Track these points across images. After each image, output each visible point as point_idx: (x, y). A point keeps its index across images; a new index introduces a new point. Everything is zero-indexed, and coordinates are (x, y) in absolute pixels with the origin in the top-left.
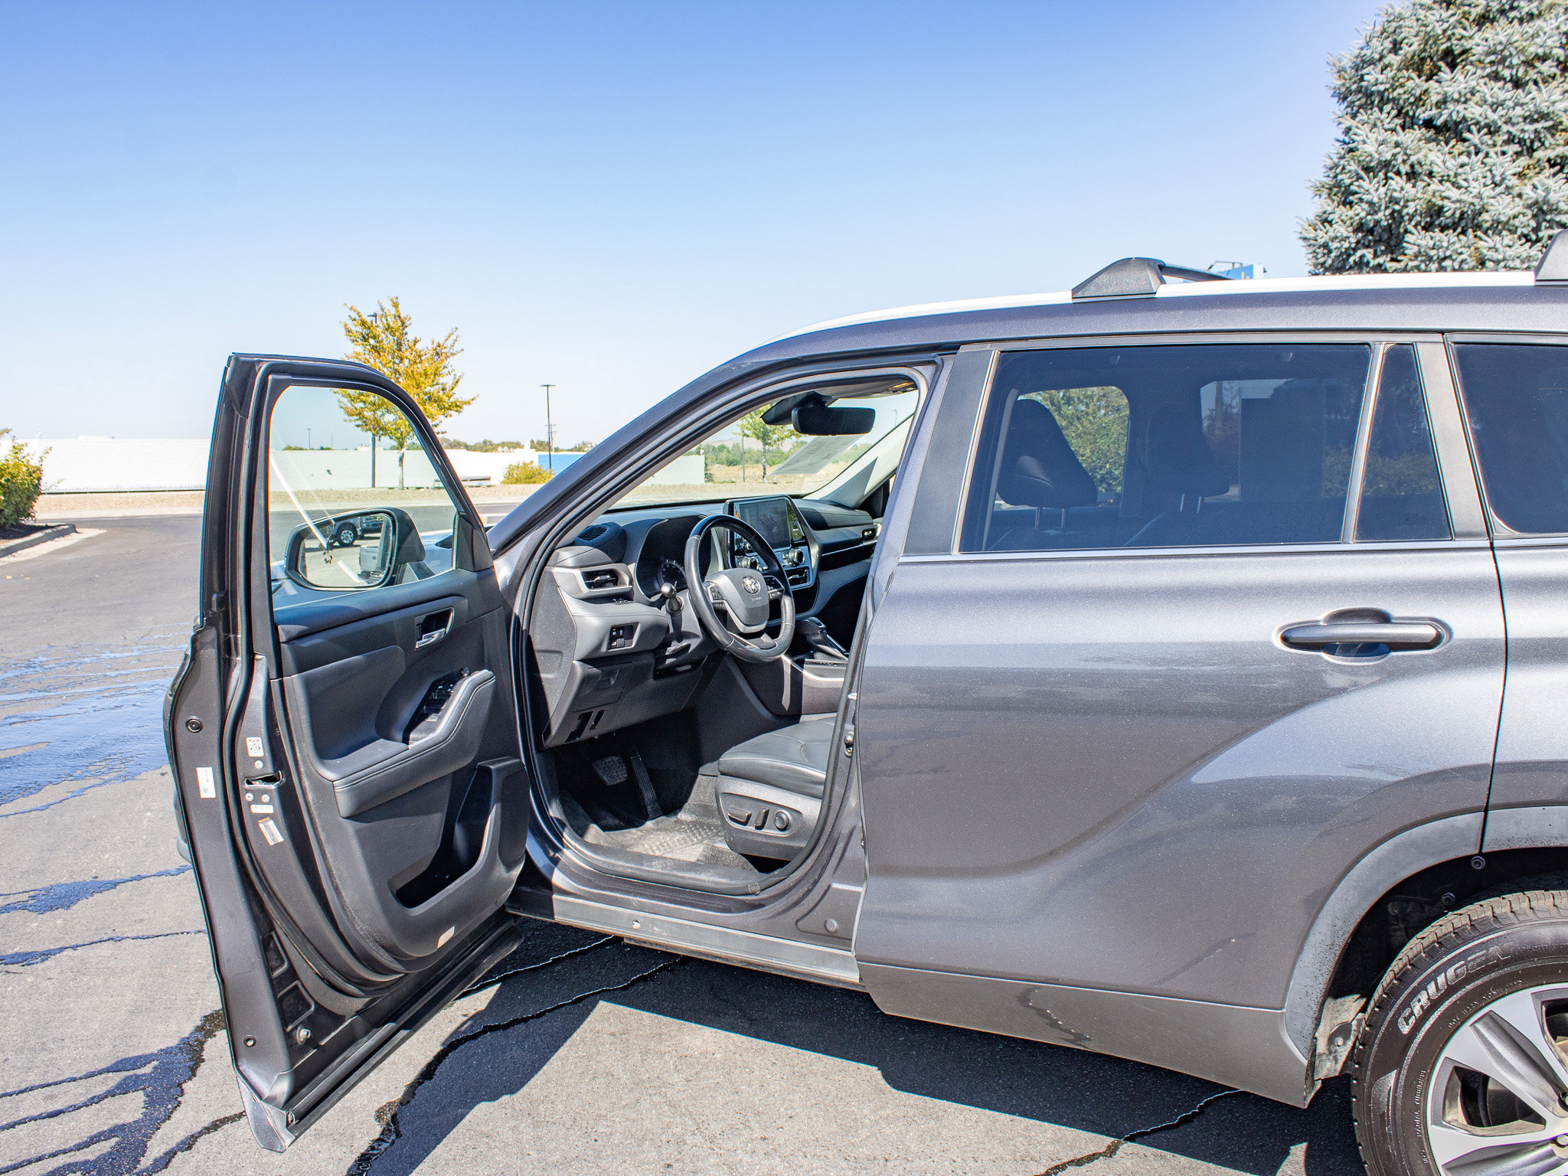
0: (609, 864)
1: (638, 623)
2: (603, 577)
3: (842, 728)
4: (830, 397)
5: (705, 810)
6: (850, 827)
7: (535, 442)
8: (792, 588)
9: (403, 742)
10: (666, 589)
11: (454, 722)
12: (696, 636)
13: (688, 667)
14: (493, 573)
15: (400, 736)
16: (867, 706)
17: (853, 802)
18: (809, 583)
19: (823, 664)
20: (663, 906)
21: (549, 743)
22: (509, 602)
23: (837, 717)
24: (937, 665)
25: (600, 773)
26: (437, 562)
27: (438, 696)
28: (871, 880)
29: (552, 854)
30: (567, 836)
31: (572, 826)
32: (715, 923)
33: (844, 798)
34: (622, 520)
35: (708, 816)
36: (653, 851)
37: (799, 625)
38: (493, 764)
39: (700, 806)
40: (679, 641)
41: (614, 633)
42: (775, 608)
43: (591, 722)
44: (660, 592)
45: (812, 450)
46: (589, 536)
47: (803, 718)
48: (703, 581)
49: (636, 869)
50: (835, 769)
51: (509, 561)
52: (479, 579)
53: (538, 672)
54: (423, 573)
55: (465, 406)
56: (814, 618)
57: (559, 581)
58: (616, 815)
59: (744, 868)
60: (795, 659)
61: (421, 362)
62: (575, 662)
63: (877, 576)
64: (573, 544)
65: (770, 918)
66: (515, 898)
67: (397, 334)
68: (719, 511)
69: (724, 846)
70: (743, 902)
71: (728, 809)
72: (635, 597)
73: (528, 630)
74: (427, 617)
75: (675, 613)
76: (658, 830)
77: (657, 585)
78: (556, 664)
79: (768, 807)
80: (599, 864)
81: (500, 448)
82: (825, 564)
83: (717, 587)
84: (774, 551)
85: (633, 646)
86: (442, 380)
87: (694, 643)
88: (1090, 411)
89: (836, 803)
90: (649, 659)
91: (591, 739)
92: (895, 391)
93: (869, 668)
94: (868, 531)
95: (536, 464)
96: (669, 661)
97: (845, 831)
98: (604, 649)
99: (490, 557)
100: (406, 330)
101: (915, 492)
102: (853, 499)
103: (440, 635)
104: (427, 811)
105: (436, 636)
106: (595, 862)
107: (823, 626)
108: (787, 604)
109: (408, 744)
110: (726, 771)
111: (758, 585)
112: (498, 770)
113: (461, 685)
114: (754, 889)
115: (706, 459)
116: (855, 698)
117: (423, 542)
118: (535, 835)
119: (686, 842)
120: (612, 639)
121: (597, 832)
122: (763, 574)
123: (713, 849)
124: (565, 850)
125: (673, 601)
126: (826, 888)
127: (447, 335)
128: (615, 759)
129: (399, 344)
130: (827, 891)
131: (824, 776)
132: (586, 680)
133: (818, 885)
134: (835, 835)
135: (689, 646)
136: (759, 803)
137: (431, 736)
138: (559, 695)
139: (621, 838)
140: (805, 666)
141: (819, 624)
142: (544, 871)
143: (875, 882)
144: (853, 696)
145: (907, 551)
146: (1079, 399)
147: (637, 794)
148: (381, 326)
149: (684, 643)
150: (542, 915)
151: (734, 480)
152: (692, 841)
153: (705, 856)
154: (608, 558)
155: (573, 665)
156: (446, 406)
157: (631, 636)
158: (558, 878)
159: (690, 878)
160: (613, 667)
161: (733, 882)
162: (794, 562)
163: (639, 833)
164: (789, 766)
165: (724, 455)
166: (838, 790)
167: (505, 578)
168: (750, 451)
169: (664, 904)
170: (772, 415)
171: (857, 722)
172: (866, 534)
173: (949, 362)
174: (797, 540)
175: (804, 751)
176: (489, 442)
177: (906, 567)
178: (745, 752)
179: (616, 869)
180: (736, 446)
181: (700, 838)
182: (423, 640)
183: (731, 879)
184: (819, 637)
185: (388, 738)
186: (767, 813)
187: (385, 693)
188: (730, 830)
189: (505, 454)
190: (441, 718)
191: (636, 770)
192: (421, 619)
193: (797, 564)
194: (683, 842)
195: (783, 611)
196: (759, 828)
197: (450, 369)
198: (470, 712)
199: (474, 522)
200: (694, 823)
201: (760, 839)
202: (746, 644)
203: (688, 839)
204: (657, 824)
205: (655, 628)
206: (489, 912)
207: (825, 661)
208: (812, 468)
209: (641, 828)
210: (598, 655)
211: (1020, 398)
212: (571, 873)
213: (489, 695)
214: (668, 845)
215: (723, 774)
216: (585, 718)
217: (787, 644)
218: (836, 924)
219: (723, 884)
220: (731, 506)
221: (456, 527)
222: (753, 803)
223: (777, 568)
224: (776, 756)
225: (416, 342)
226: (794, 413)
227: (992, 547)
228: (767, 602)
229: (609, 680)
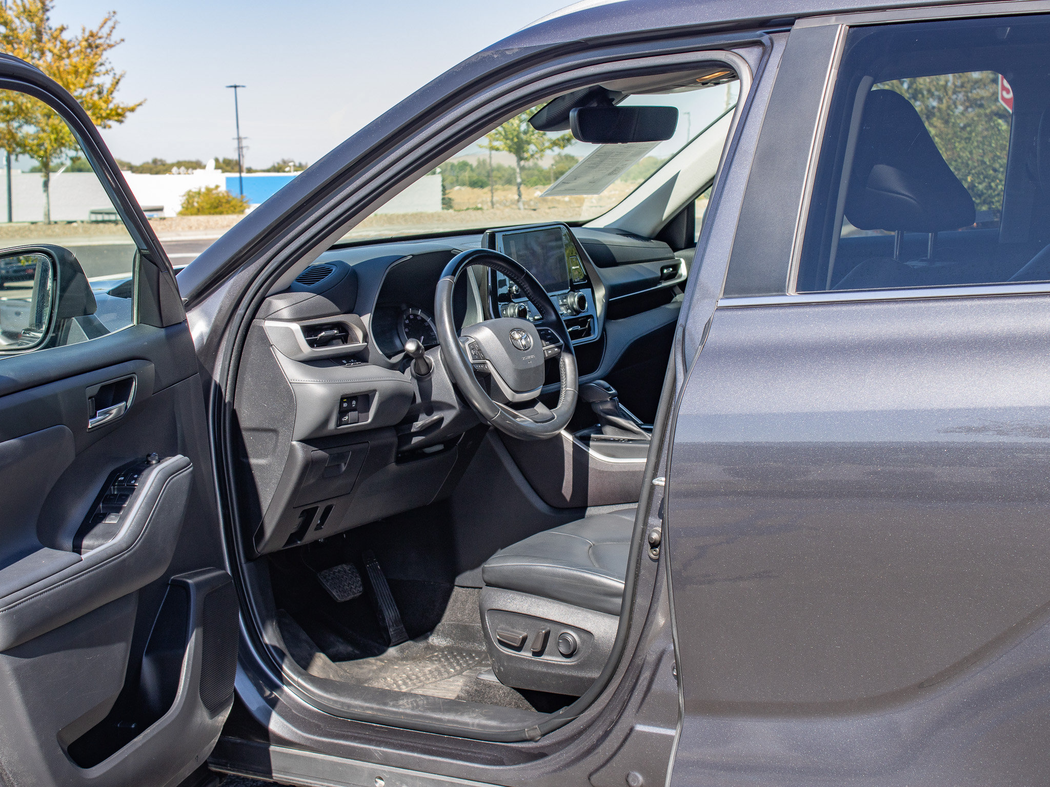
0: (343, 704)
1: (375, 391)
2: (329, 333)
3: (645, 523)
4: (618, 93)
5: (464, 632)
6: (659, 650)
7: (221, 160)
8: (573, 343)
9: (74, 551)
10: (411, 346)
11: (141, 523)
12: (451, 407)
13: (440, 447)
14: (187, 330)
15: (69, 544)
16: (678, 495)
17: (661, 620)
18: (595, 336)
19: (614, 441)
20: (414, 758)
21: (262, 549)
22: (206, 366)
23: (638, 509)
24: (770, 440)
25: (327, 586)
26: (113, 316)
27: (118, 490)
28: (687, 721)
29: (268, 693)
30: (287, 670)
31: (293, 656)
32: (484, 778)
33: (650, 613)
34: (353, 258)
35: (468, 640)
36: (398, 686)
37: (582, 390)
38: (190, 577)
39: (457, 627)
40: (429, 413)
41: (345, 405)
42: (552, 369)
43: (316, 520)
44: (403, 351)
45: (592, 163)
46: (309, 279)
47: (590, 511)
48: (459, 335)
49: (378, 710)
50: (637, 576)
51: (206, 314)
52: (169, 337)
53: (246, 456)
54: (95, 330)
55: (128, 114)
56: (602, 382)
57: (272, 338)
58: (349, 641)
59: (518, 707)
60: (578, 434)
61: (69, 56)
62: (294, 443)
63: (689, 326)
64: (289, 290)
65: (555, 771)
66: (222, 752)
67: (36, 19)
68: (476, 244)
69: (492, 678)
70: (519, 751)
71: (496, 629)
72: (371, 357)
73: (232, 403)
74: (102, 387)
75: (423, 377)
76: (403, 659)
77: (398, 342)
78: (271, 446)
79: (549, 627)
80: (330, 705)
81: (175, 169)
82: (614, 311)
83: (477, 342)
84: (549, 294)
85: (370, 420)
86: (96, 80)
87: (449, 416)
88: (944, 106)
89: (638, 620)
90: (390, 438)
91: (316, 543)
92: (705, 84)
93: (680, 444)
94: (667, 267)
95: (223, 188)
96: (415, 440)
97: (652, 658)
98: (332, 425)
99: (182, 308)
100: (48, 14)
101: (737, 215)
102: (648, 226)
103: (119, 411)
104: (108, 640)
105: (114, 412)
106: (325, 703)
107: (614, 391)
108: (568, 363)
109: (80, 554)
110: (493, 580)
111: (531, 340)
112: (198, 585)
113: (149, 474)
114: (532, 733)
115: (443, 180)
116: (663, 484)
117: (95, 290)
118: (245, 669)
119: (440, 673)
120: (342, 412)
121: (325, 663)
122: (536, 326)
123: (478, 682)
124: (285, 688)
125: (420, 362)
126: (627, 731)
127: (101, 21)
128: (346, 567)
129: (39, 33)
130: (629, 735)
131: (622, 586)
132: (310, 466)
133: (618, 727)
134: (638, 661)
135: (441, 420)
136: (538, 622)
137: (111, 542)
138: (274, 487)
139: (356, 670)
140: (591, 443)
141: (608, 389)
142: (259, 716)
143: (695, 724)
144: (660, 481)
145: (729, 292)
146: (929, 91)
147: (375, 614)
148: (14, 8)
149: (436, 416)
150: (256, 772)
151: (479, 206)
152: (448, 672)
153: (468, 692)
154: (335, 308)
155: (292, 447)
156: (104, 115)
157: (367, 410)
158: (277, 724)
159: (449, 721)
160: (345, 449)
161: (505, 725)
162: (573, 309)
163: (379, 663)
164: (575, 573)
165: (466, 175)
166: (642, 602)
167: (201, 336)
168: (499, 168)
169: (416, 755)
170: (544, 117)
171: (665, 515)
172: (665, 271)
173: (780, 43)
174: (577, 279)
175: (594, 553)
176: (161, 161)
177: (729, 313)
178: (517, 555)
179: (352, 710)
180: (482, 164)
181: (458, 668)
182: (98, 418)
183: (503, 721)
184: (608, 406)
185: (54, 546)
186: (547, 635)
187: (48, 489)
188: (500, 657)
189: (182, 176)
190: (123, 519)
191: (373, 581)
192: (94, 390)
193: (578, 312)
194: (436, 674)
195: (562, 372)
196: (538, 654)
197: (108, 66)
198: (161, 509)
199: (159, 262)
200: (450, 649)
201: (539, 669)
202: (515, 416)
203: (442, 670)
204: (402, 651)
205: (397, 398)
206: (187, 771)
207: (617, 437)
208: (595, 187)
209: (381, 657)
210: (324, 433)
211: (874, 89)
212: (294, 716)
213: (185, 487)
214: (418, 678)
215: (489, 584)
216: (308, 515)
217: (569, 416)
218: (641, 778)
219: (493, 727)
220: (492, 237)
221: (137, 269)
222: (529, 621)
223: (553, 317)
224: (556, 560)
225: (63, 29)
226: (573, 114)
227: (838, 285)
228: (542, 362)
229: (339, 466)
